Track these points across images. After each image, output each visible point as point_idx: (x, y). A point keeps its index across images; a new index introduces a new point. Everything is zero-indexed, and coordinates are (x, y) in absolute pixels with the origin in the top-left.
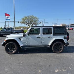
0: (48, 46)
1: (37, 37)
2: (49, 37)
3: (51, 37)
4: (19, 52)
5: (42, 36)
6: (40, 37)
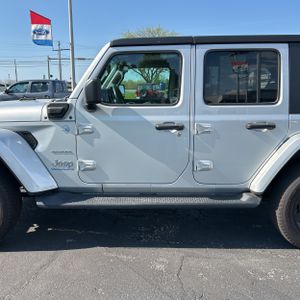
0: (245, 198)
1: (159, 128)
2: (253, 127)
3: (271, 127)
4: (32, 230)
5: (199, 118)
6: (180, 128)
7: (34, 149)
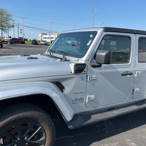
7: (62, 92)
